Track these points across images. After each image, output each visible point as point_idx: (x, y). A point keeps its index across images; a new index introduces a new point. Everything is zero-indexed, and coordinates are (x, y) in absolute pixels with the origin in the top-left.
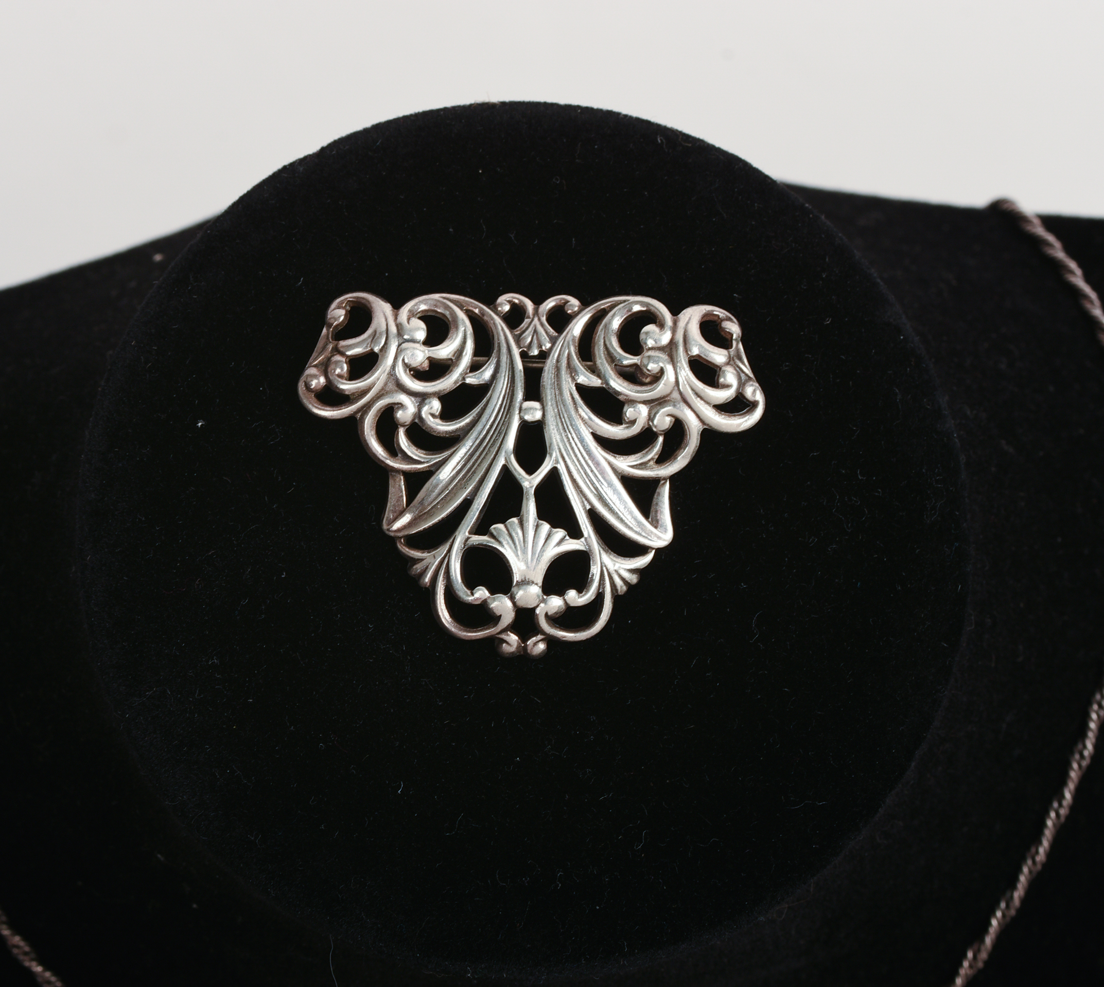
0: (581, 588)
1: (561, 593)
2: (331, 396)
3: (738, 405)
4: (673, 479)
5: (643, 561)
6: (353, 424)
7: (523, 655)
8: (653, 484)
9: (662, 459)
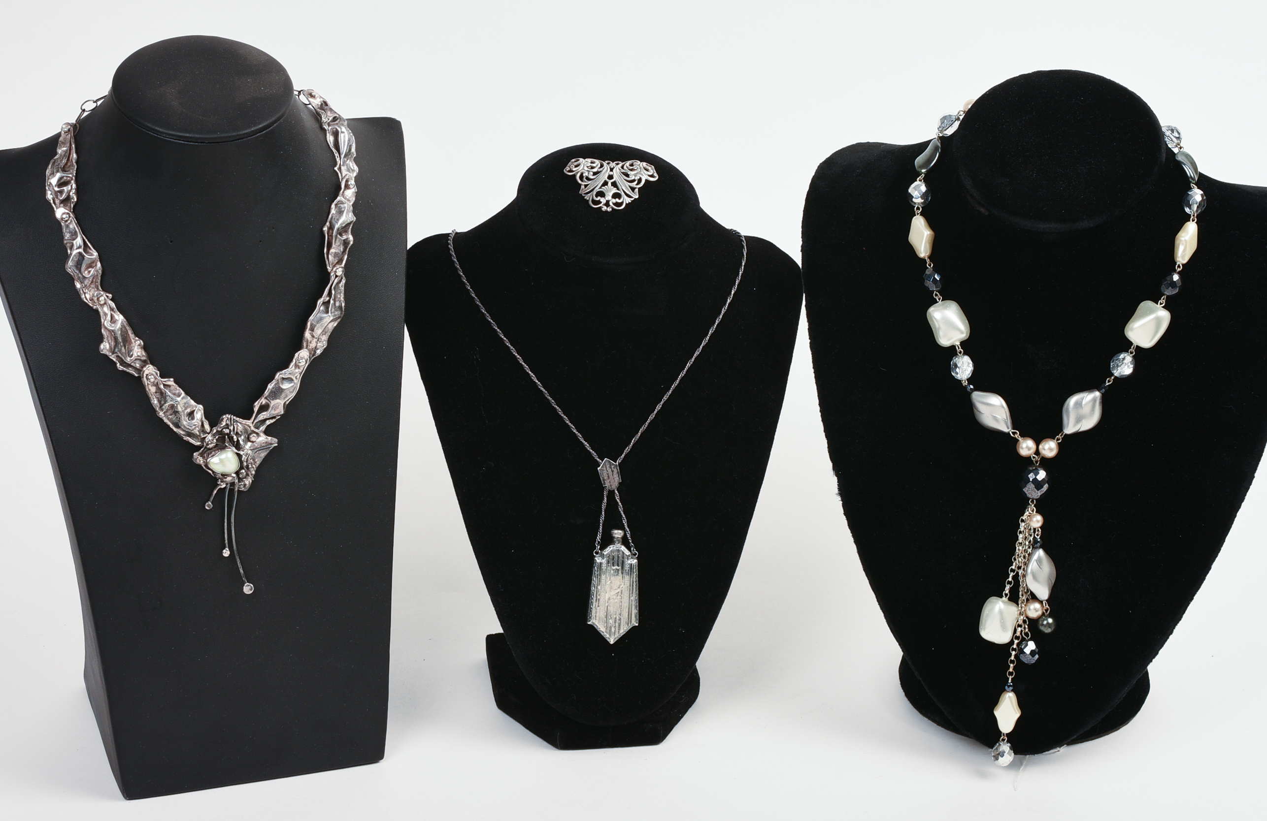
0: (619, 199)
1: (615, 199)
2: (571, 171)
3: (652, 176)
4: (639, 188)
5: (632, 199)
6: (574, 176)
7: (606, 211)
8: (635, 188)
9: (637, 184)
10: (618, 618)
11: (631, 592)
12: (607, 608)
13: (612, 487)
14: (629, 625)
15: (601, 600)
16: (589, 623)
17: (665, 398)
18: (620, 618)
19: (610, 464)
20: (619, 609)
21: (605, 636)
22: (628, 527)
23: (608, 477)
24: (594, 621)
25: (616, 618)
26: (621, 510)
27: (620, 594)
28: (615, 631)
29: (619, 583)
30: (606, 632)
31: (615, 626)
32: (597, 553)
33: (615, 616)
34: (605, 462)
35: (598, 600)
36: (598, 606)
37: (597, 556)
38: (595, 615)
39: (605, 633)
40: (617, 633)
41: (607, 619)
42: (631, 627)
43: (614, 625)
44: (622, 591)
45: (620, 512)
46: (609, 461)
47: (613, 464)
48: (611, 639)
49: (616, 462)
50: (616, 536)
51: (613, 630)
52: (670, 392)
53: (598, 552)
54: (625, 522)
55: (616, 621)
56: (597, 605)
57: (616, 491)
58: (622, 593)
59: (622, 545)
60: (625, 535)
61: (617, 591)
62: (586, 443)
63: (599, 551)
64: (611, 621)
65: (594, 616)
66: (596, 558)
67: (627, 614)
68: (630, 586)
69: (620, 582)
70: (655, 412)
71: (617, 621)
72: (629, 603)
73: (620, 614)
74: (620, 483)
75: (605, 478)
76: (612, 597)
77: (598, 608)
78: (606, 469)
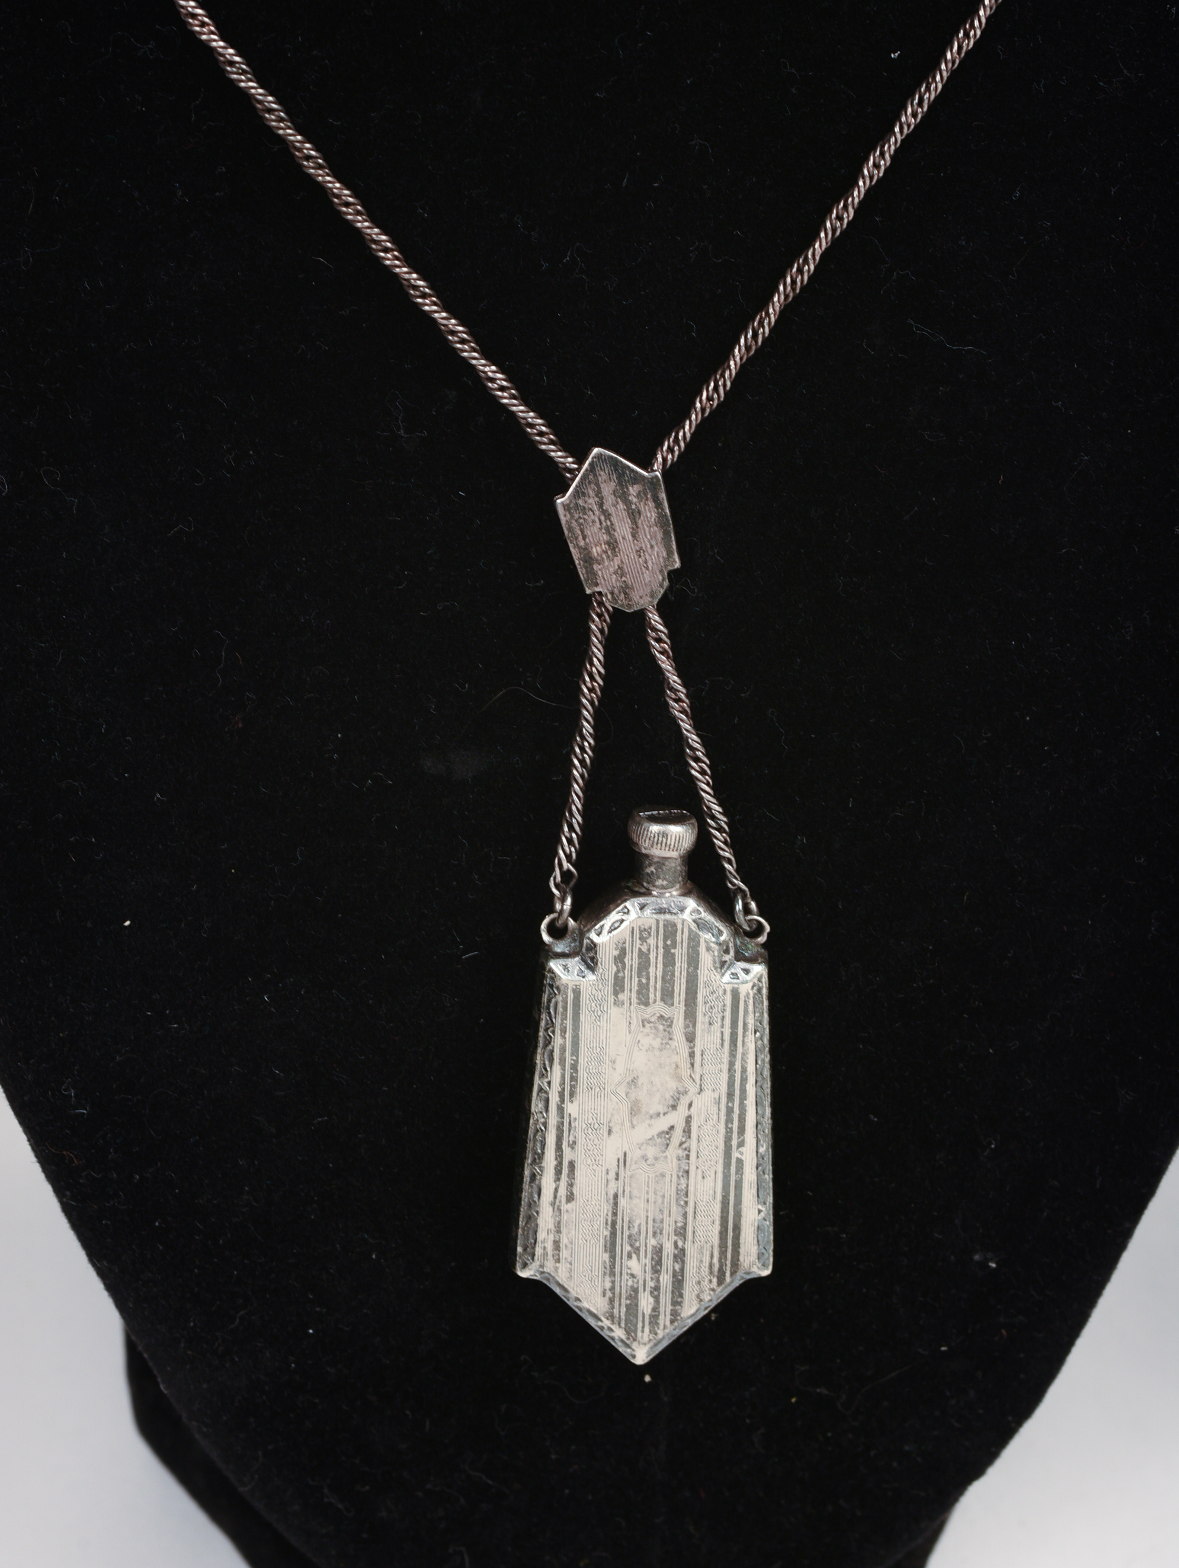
10: (668, 1248)
11: (735, 1126)
12: (616, 1204)
13: (635, 596)
14: (728, 1279)
16: (524, 1274)
17: (910, 118)
18: (683, 1250)
19: (620, 477)
20: (674, 1208)
21: (605, 1334)
22: (719, 794)
23: (613, 545)
24: (549, 1266)
25: (658, 1251)
26: (679, 708)
27: (678, 1136)
28: (655, 1309)
29: (672, 1085)
30: (611, 1317)
31: (657, 1288)
32: (558, 932)
33: (653, 1242)
34: (591, 465)
35: (566, 1170)
36: (570, 1198)
37: (560, 947)
38: (551, 1237)
39: (606, 1323)
40: (665, 1319)
41: (613, 1257)
42: (737, 1283)
43: (651, 1284)
44: (688, 1120)
45: (674, 720)
46: (615, 464)
47: (636, 479)
48: (634, 1345)
49: (647, 465)
50: (657, 852)
51: (646, 1303)
52: (938, 82)
53: (566, 926)
54: (700, 772)
55: (659, 1262)
56: (563, 1192)
57: (655, 618)
58: (687, 1131)
59: (686, 894)
60: (703, 839)
61: (663, 1124)
62: (490, 370)
63: (571, 922)
64: (634, 1265)
65: (550, 1246)
66: (555, 965)
67: (717, 1228)
68: (730, 1095)
69: (679, 1079)
70: (857, 195)
71: (668, 1262)
72: (726, 1177)
73: (681, 1232)
74: (673, 575)
75: (595, 551)
76: (638, 1153)
78: (601, 505)
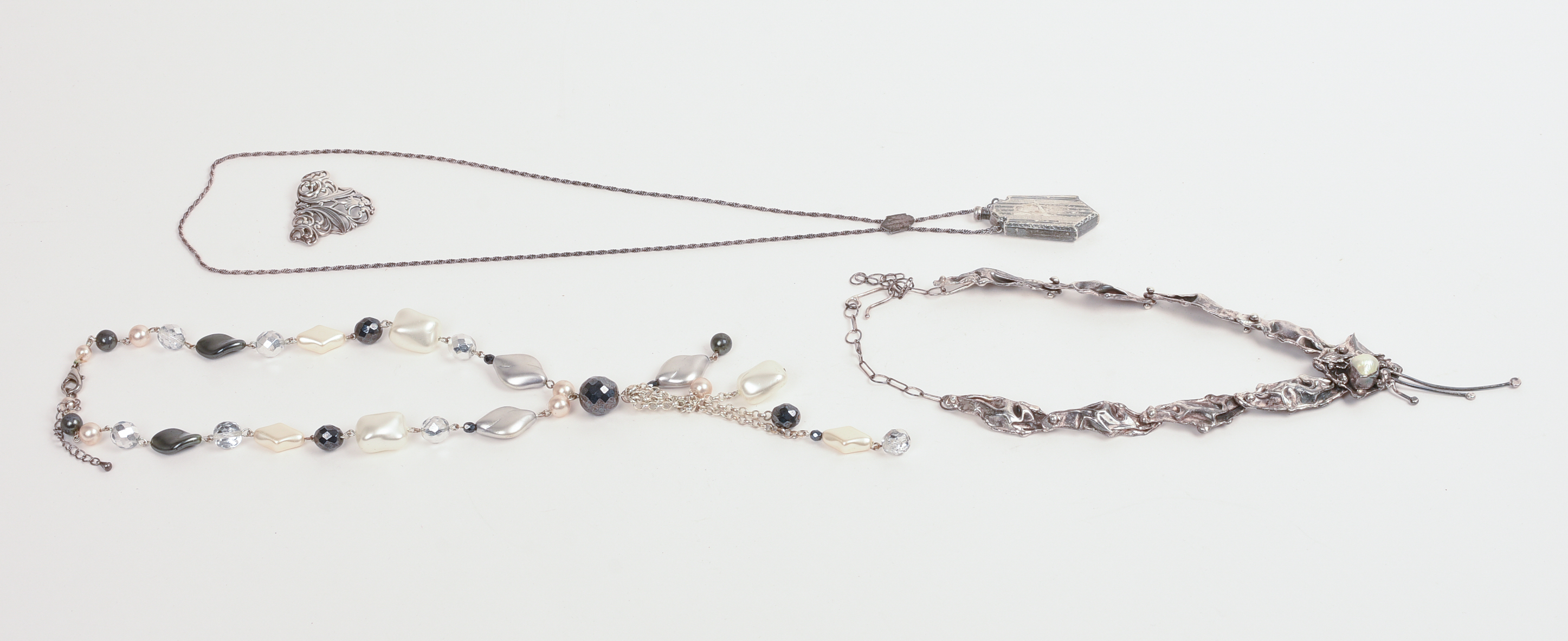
15: (1050, 220)
23: (900, 223)
36: (1058, 221)
39: (1087, 217)
73: (1067, 206)
75: (901, 226)
77: (1060, 222)
